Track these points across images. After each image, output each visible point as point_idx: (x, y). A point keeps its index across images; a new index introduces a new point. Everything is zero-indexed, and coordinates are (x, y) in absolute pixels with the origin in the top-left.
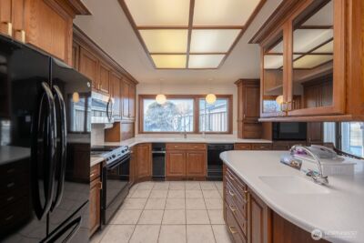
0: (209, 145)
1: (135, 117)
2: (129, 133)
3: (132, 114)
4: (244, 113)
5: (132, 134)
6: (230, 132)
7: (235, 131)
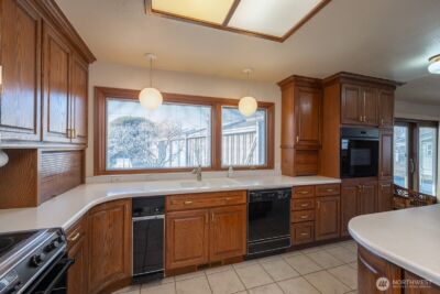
0: (251, 194)
1: (85, 137)
2: (70, 174)
3: (78, 131)
4: (297, 133)
5: (77, 178)
6: (270, 165)
7: (278, 164)
